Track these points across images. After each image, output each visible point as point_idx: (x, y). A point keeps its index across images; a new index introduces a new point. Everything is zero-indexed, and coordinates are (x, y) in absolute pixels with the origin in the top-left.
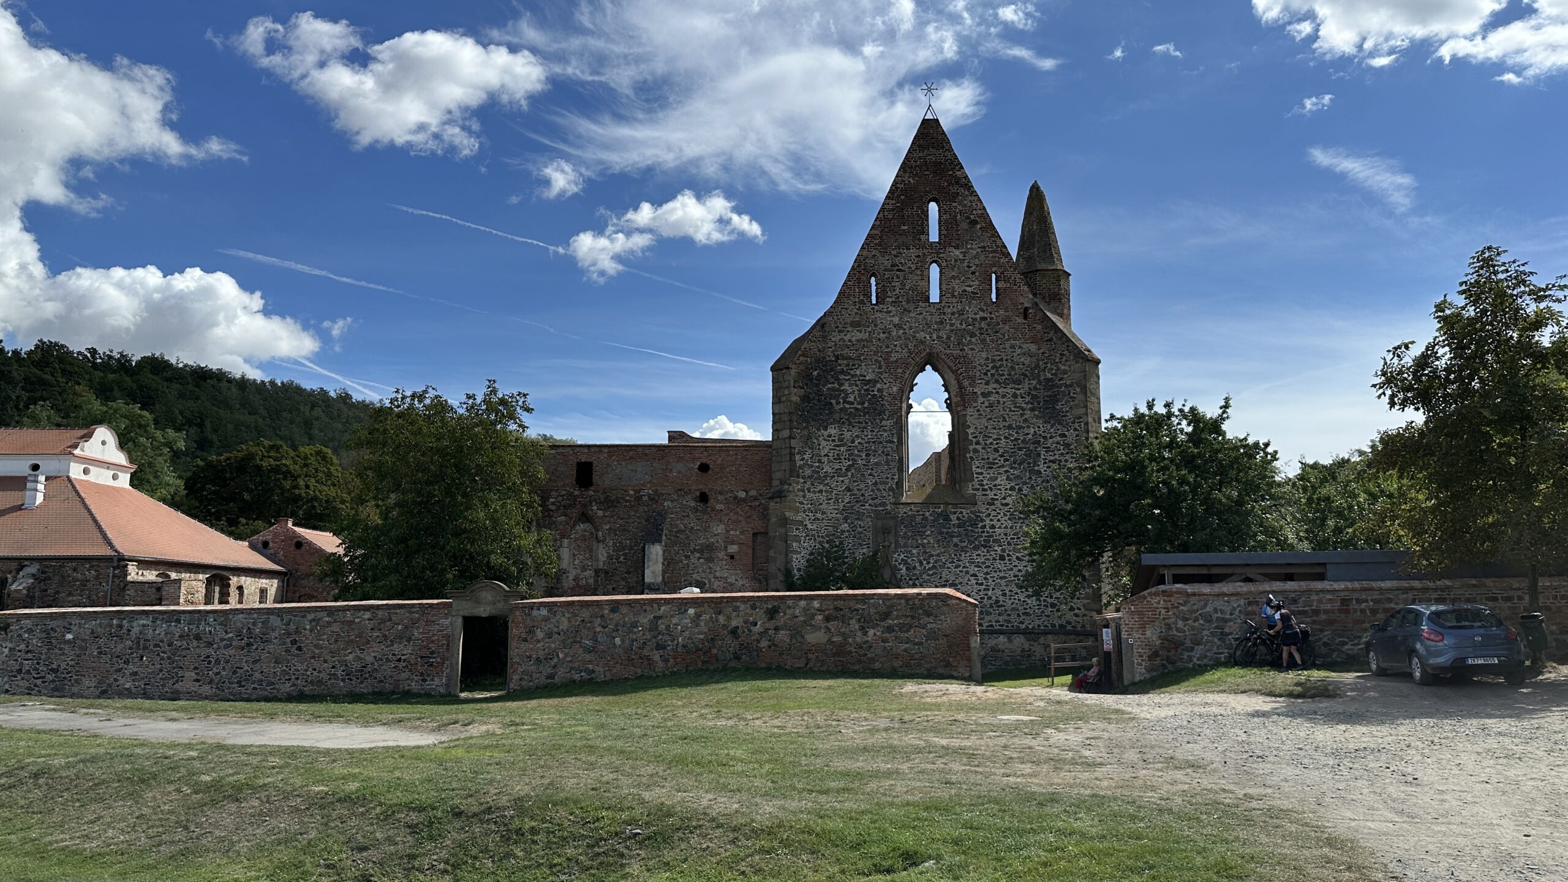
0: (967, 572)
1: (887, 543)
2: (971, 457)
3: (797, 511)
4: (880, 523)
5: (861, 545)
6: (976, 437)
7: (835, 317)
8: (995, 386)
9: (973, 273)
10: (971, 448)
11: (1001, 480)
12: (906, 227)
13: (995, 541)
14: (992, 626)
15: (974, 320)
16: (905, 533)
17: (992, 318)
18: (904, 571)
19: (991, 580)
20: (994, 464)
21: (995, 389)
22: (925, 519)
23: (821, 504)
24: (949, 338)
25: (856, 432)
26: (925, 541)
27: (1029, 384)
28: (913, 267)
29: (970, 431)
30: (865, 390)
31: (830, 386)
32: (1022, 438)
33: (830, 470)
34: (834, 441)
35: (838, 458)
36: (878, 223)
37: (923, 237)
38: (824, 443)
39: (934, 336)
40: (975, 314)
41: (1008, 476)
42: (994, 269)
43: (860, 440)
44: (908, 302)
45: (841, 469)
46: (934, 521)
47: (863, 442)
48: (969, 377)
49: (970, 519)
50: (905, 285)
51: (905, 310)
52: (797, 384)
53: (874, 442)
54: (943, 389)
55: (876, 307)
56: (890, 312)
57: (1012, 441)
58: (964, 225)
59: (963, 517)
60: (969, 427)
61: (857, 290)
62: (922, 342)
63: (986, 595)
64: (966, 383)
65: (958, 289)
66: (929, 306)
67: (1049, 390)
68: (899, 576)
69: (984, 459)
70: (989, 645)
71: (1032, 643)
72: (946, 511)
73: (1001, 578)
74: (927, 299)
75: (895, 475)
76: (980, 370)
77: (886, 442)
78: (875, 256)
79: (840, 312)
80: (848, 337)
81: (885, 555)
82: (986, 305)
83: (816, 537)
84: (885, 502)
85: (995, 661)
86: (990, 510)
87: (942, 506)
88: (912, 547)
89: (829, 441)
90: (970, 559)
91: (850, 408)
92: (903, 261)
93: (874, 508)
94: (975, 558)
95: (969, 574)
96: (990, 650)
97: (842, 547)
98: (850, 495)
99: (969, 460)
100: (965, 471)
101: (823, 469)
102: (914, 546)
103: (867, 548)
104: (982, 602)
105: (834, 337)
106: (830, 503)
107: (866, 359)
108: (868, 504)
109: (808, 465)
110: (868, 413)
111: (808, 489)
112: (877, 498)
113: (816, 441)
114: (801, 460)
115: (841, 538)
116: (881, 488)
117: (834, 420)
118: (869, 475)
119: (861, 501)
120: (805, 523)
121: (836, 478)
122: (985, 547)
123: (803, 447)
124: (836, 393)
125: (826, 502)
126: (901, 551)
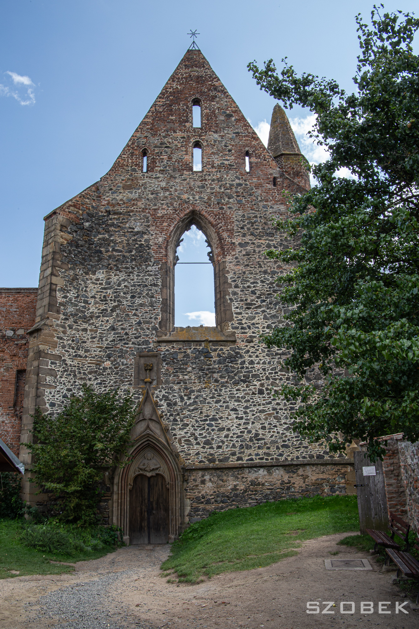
0: (227, 407)
1: (148, 380)
2: (231, 299)
4: (142, 361)
5: (123, 382)
6: (235, 281)
7: (110, 182)
8: (251, 237)
9: (230, 151)
10: (230, 290)
11: (259, 319)
12: (174, 118)
13: (254, 376)
14: (252, 460)
15: (232, 185)
16: (167, 370)
17: (246, 185)
18: (165, 407)
19: (250, 415)
20: (251, 304)
21: (251, 240)
22: (187, 356)
23: (85, 342)
24: (209, 199)
25: (122, 276)
27: (281, 236)
28: (179, 146)
29: (229, 276)
30: (133, 241)
31: (100, 236)
32: (276, 282)
33: (96, 311)
34: (101, 284)
35: (104, 299)
36: (150, 114)
37: (186, 124)
38: (91, 286)
39: (197, 197)
40: (232, 181)
41: (265, 316)
42: (247, 150)
43: (126, 284)
44: (174, 170)
45: (106, 310)
46: (195, 358)
47: (129, 285)
48: (228, 230)
49: (230, 356)
50: (171, 158)
51: (171, 176)
53: (139, 285)
54: (207, 244)
55: (146, 174)
56: (159, 178)
57: (268, 284)
58: (222, 118)
59: (224, 353)
60: (228, 272)
61: (130, 161)
62: (186, 202)
63: (246, 428)
64: (225, 235)
65: (217, 162)
66: (193, 174)
69: (242, 301)
70: (249, 479)
71: (291, 474)
72: (207, 349)
73: (261, 412)
74: (191, 169)
75: (158, 315)
76: (237, 225)
77: (151, 285)
78: (146, 137)
79: (115, 178)
80: (121, 197)
81: (145, 391)
82: (241, 174)
83: (77, 373)
84: (148, 340)
85: (255, 494)
86: (249, 347)
87: (203, 343)
88: (174, 383)
89: (97, 284)
90: (231, 394)
91: (118, 255)
92: (170, 140)
93: (137, 346)
94: (235, 393)
95: (229, 408)
96: (250, 484)
97: (104, 384)
98: (114, 334)
99: (229, 301)
100: (225, 311)
101: (89, 309)
102: (176, 382)
103: (129, 384)
104: (242, 436)
105: (108, 197)
106: (94, 342)
107: (135, 214)
108: (131, 343)
109: (72, 303)
110: (135, 259)
111: (69, 326)
112: (140, 337)
113: (82, 283)
114: (63, 297)
115: (103, 375)
116: (145, 328)
117: (103, 265)
118: (133, 315)
119: (124, 339)
120: (63, 358)
121: (101, 318)
122: (244, 381)
123: (66, 286)
124: (106, 242)
125: (90, 340)
126: (162, 388)
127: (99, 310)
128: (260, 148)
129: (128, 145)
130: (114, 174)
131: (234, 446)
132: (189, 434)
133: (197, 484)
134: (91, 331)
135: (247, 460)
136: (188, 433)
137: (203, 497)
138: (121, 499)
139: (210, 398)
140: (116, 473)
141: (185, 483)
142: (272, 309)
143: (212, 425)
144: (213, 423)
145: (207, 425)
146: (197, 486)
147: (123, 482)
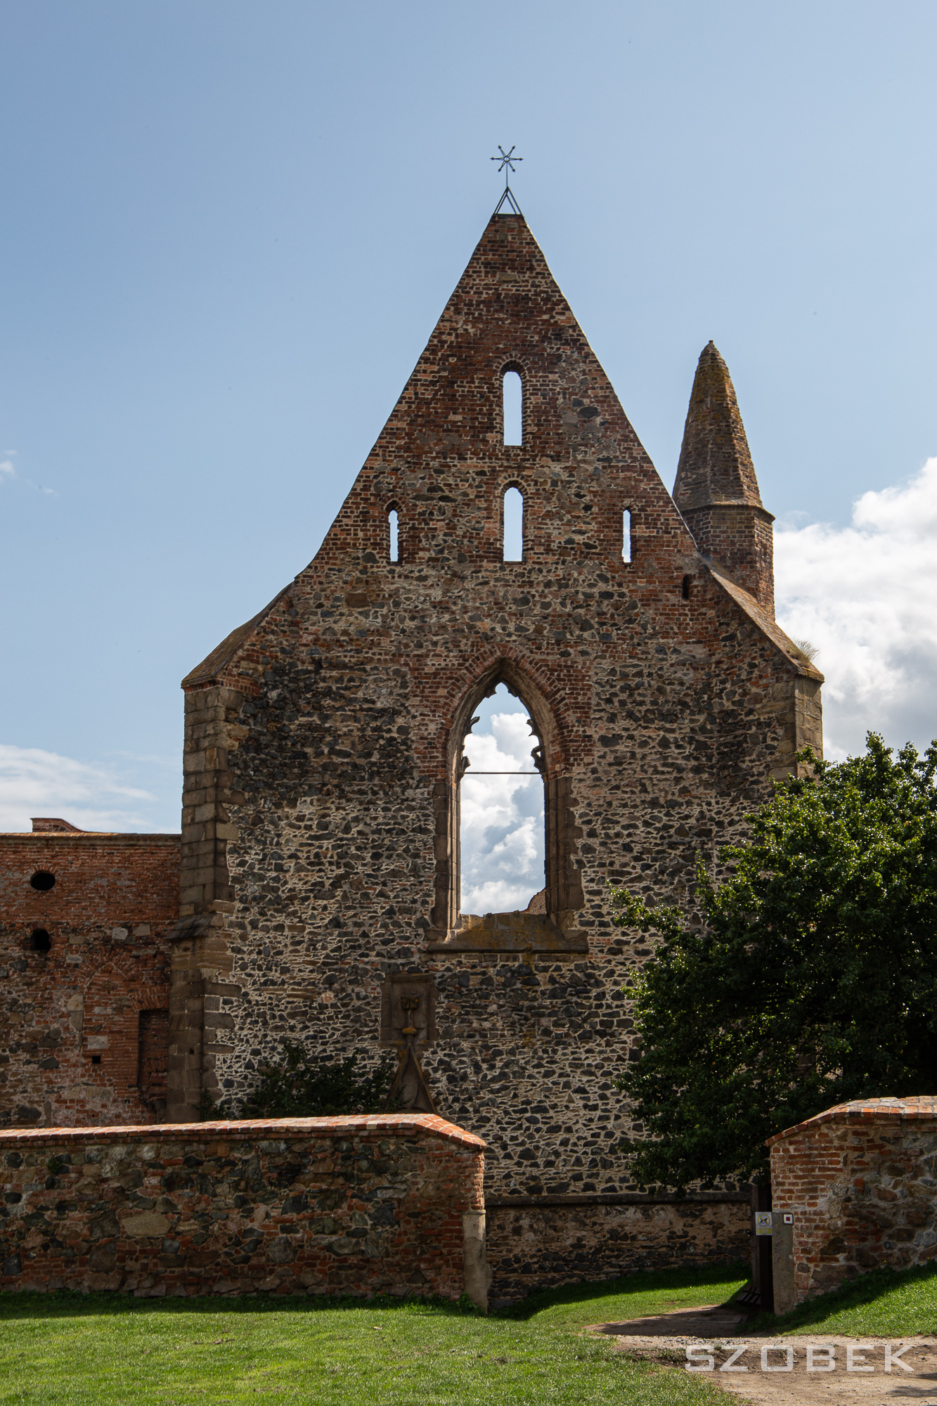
0: (567, 1085)
1: (411, 1030)
2: (579, 862)
3: (227, 966)
4: (397, 990)
5: (359, 1033)
6: (589, 822)
7: (317, 587)
8: (626, 723)
9: (587, 508)
10: (579, 843)
12: (459, 418)
13: (625, 1024)
14: (613, 1189)
15: (588, 596)
16: (449, 1009)
17: (622, 595)
18: (443, 1084)
19: (612, 1101)
20: (622, 874)
21: (626, 730)
22: (488, 981)
23: (280, 953)
24: (539, 630)
25: (353, 810)
26: (487, 1025)
27: (692, 721)
28: (472, 493)
29: (578, 811)
30: (374, 730)
31: (303, 720)
32: (677, 825)
33: (300, 886)
34: (309, 828)
35: (317, 861)
36: (404, 407)
37: (490, 436)
38: (287, 832)
39: (511, 627)
40: (591, 586)
41: (649, 898)
42: (627, 502)
43: (361, 827)
44: (461, 559)
45: (322, 884)
46: (505, 985)
47: (367, 830)
48: (577, 707)
49: (574, 982)
50: (454, 528)
51: (455, 575)
52: (233, 715)
53: (389, 831)
54: (530, 729)
55: (398, 569)
56: (425, 578)
57: (658, 830)
58: (572, 417)
59: (562, 976)
60: (575, 802)
61: (361, 534)
62: (487, 638)
63: (604, 1128)
64: (571, 717)
65: (558, 538)
66: (502, 569)
67: (728, 732)
68: (433, 1095)
69: (602, 865)
70: (607, 1227)
71: (690, 1220)
72: (528, 966)
74: (499, 554)
75: (429, 896)
76: (598, 694)
77: (413, 830)
78: (396, 470)
79: (327, 576)
80: (341, 625)
81: (406, 1052)
82: (612, 568)
83: (268, 1017)
84: (409, 949)
85: (617, 1257)
86: (613, 963)
87: (520, 955)
88: (461, 1036)
89: (299, 827)
90: (574, 1059)
91: (342, 763)
92: (451, 481)
93: (386, 960)
94: (583, 1056)
95: (570, 1088)
96: (608, 1236)
97: (322, 1038)
98: (339, 935)
99: (575, 867)
100: (567, 887)
101: (286, 883)
102: (465, 1034)
103: (371, 1038)
104: (595, 1143)
105: (313, 624)
106: (297, 951)
107: (376, 668)
108: (374, 953)
109: (254, 874)
110: (378, 773)
111: (251, 923)
112: (393, 941)
113: (271, 827)
114: (238, 865)
115: (319, 1019)
116: (401, 922)
117: (310, 786)
118: (378, 895)
119: (360, 947)
120: (243, 990)
121: (312, 901)
122: (602, 1034)
123: (243, 839)
124: (315, 734)
125: (291, 948)
126: (438, 1045)
127: (305, 883)
128: (659, 498)
129: (354, 493)
130: (326, 567)
131: (578, 1162)
132: (490, 1138)
133: (505, 1234)
134: (291, 928)
135: (603, 1190)
136: (488, 1135)
137: (517, 1260)
139: (533, 1067)
142: (664, 883)
143: (535, 1121)
144: (538, 1116)
145: (528, 1120)
146: (506, 1238)
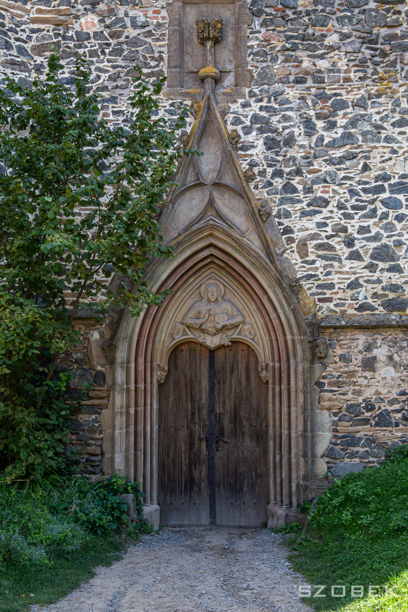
4: (192, 15)
16: (267, 41)
18: (259, 151)
81: (202, 104)
88: (284, 81)
102: (292, 78)
103: (153, 84)
115: (77, 55)
126: (252, 94)
132: (329, 229)
133: (352, 368)
136: (326, 225)
137: (370, 407)
138: (136, 406)
140: (121, 334)
141: (318, 366)
143: (395, 204)
144: (399, 197)
145: (384, 202)
146: (352, 374)
147: (141, 360)
